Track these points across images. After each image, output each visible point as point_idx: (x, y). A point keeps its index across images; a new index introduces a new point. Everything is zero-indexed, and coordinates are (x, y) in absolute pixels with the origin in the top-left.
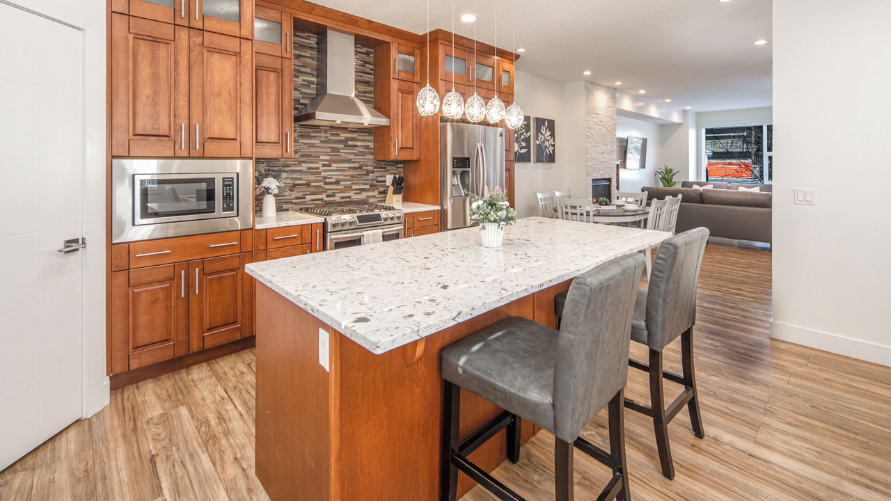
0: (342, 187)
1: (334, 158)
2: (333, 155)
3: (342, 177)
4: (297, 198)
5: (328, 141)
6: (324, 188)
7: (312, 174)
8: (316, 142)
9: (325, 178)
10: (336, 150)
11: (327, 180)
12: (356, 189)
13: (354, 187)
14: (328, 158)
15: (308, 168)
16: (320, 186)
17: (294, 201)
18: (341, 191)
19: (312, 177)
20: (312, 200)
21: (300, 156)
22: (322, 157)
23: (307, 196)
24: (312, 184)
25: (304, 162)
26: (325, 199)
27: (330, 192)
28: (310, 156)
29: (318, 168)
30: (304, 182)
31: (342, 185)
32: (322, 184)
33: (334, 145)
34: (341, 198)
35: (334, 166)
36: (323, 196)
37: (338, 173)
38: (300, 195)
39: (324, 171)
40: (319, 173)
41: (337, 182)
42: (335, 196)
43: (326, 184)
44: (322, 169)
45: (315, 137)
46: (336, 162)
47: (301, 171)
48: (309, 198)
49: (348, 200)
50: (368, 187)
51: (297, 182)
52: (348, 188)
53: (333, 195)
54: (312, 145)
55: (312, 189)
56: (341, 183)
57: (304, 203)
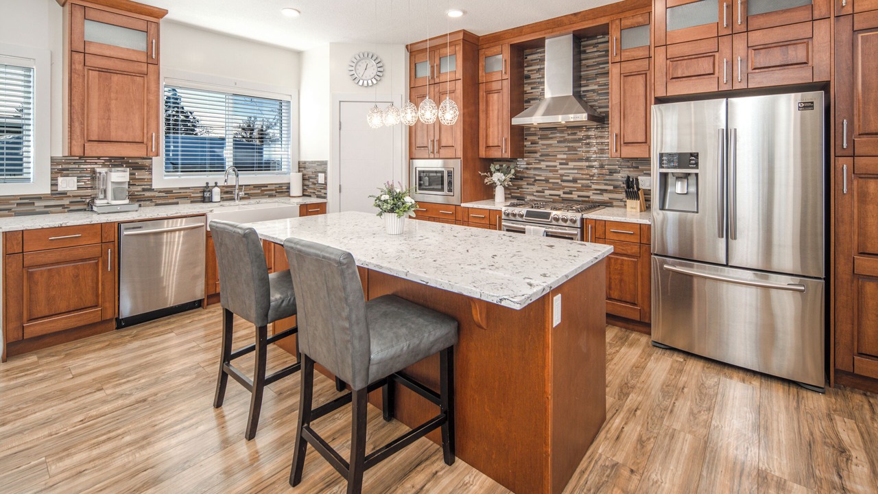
0: (580, 185)
1: (571, 156)
2: (569, 154)
3: (580, 176)
4: (537, 192)
5: (565, 141)
6: (561, 185)
7: (551, 171)
8: (554, 142)
9: (562, 175)
10: (574, 149)
11: (564, 178)
12: (596, 190)
13: (594, 187)
14: (565, 156)
15: (547, 166)
16: (558, 183)
17: (535, 194)
18: (579, 190)
19: (551, 175)
20: (550, 195)
21: (541, 156)
22: (559, 156)
23: (546, 191)
24: (551, 181)
25: (543, 161)
26: (563, 195)
27: (567, 190)
28: (548, 155)
29: (556, 166)
30: (544, 178)
31: (580, 184)
32: (559, 181)
33: (571, 145)
34: (579, 196)
35: (571, 165)
36: (560, 193)
37: (576, 171)
38: (540, 189)
39: (561, 169)
40: (557, 171)
41: (575, 181)
42: (571, 194)
43: (563, 181)
44: (559, 167)
45: (551, 138)
46: (574, 160)
47: (540, 169)
48: (547, 192)
49: (587, 199)
50: (611, 188)
51: (537, 178)
52: (588, 188)
53: (570, 193)
54: (550, 145)
55: (551, 185)
56: (579, 181)
57: (544, 197)
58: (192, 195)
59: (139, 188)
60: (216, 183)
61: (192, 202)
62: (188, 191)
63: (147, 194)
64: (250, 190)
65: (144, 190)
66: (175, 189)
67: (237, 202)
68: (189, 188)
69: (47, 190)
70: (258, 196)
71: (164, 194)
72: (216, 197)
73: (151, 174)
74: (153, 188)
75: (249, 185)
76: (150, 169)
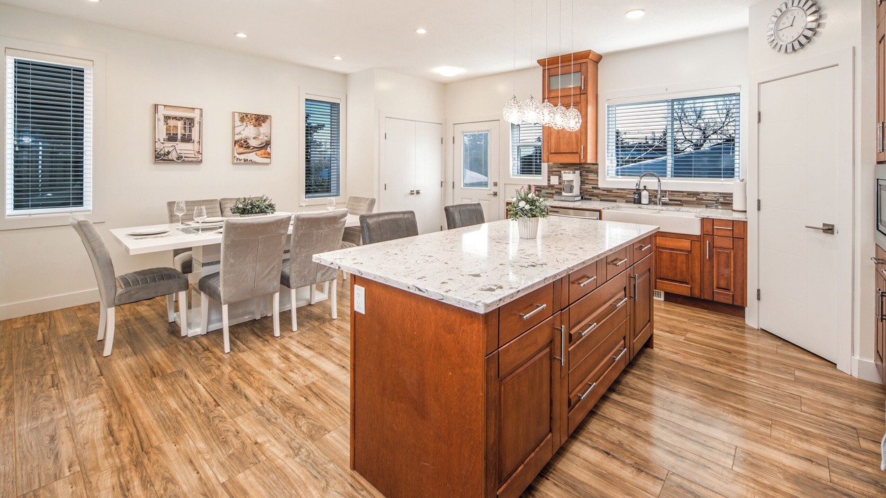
58: (628, 196)
59: (591, 187)
60: (645, 187)
61: (627, 202)
62: (624, 192)
63: (596, 191)
64: (683, 196)
65: (593, 188)
66: (614, 189)
67: (659, 207)
68: (624, 189)
69: (546, 184)
70: (694, 204)
71: (605, 192)
72: (645, 200)
73: (598, 176)
74: (599, 186)
75: (682, 192)
76: (597, 173)
